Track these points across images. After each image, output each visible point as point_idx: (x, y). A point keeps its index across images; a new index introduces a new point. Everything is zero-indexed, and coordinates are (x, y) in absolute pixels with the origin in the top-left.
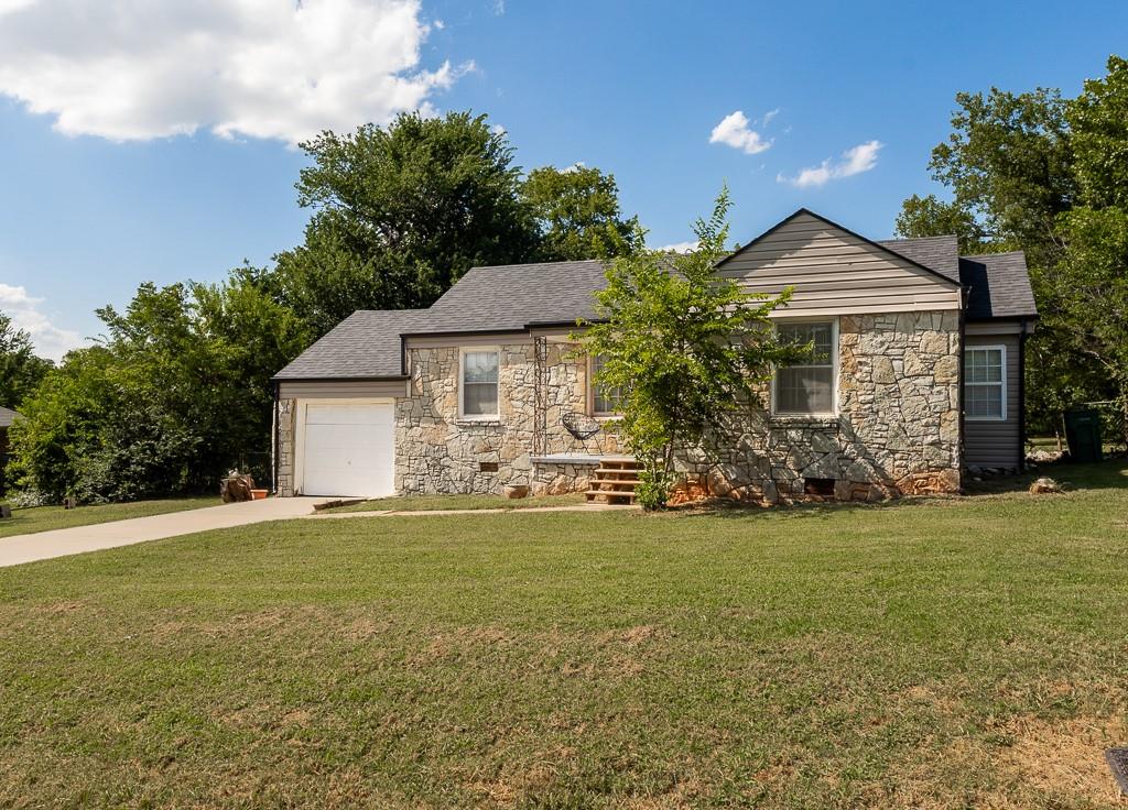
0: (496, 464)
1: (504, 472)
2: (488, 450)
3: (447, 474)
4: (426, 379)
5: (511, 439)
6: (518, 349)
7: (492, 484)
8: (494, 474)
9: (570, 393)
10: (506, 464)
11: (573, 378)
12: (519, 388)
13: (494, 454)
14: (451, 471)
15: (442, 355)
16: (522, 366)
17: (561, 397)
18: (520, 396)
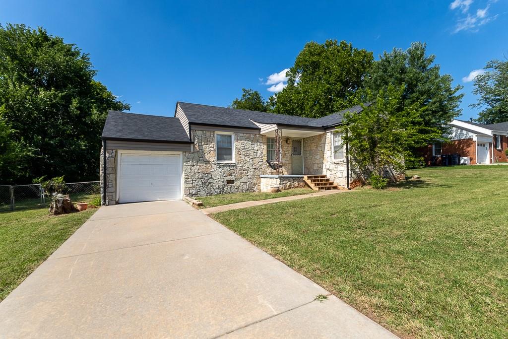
0: (233, 181)
1: (237, 184)
2: (231, 175)
3: (211, 186)
4: (200, 144)
5: (240, 170)
6: (242, 135)
7: (232, 189)
8: (233, 185)
9: (261, 153)
10: (238, 180)
11: (263, 147)
12: (243, 150)
13: (233, 176)
14: (214, 184)
15: (208, 134)
16: (244, 141)
17: (258, 154)
18: (244, 153)
